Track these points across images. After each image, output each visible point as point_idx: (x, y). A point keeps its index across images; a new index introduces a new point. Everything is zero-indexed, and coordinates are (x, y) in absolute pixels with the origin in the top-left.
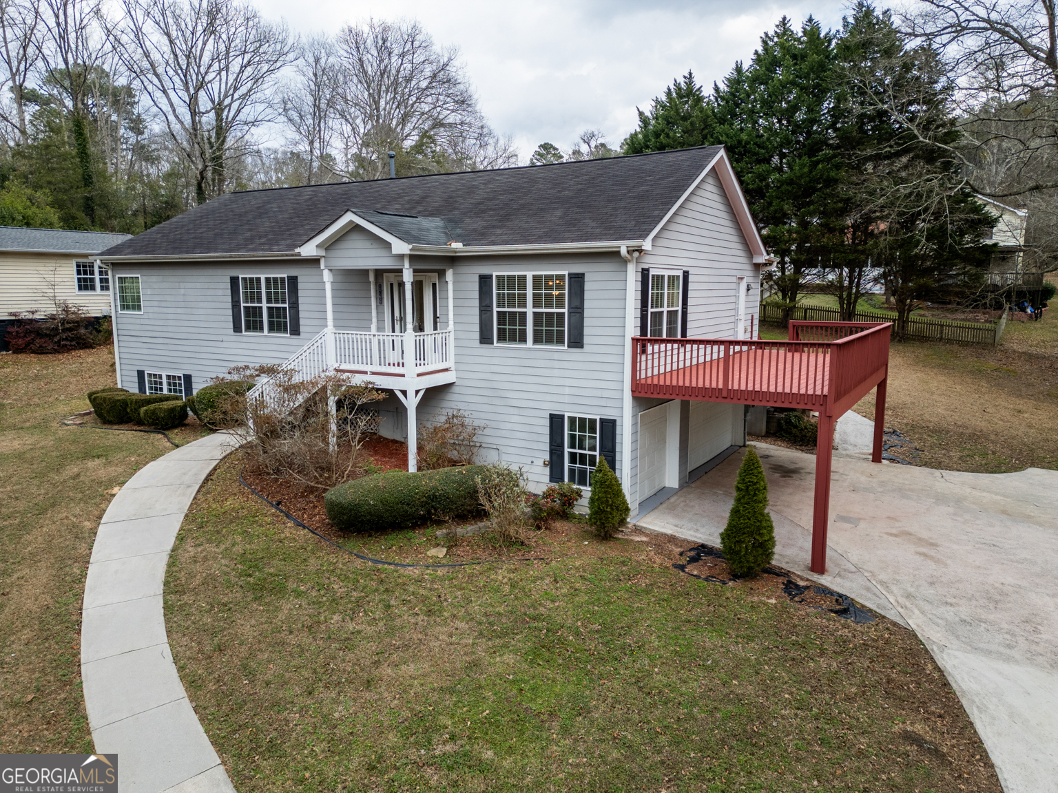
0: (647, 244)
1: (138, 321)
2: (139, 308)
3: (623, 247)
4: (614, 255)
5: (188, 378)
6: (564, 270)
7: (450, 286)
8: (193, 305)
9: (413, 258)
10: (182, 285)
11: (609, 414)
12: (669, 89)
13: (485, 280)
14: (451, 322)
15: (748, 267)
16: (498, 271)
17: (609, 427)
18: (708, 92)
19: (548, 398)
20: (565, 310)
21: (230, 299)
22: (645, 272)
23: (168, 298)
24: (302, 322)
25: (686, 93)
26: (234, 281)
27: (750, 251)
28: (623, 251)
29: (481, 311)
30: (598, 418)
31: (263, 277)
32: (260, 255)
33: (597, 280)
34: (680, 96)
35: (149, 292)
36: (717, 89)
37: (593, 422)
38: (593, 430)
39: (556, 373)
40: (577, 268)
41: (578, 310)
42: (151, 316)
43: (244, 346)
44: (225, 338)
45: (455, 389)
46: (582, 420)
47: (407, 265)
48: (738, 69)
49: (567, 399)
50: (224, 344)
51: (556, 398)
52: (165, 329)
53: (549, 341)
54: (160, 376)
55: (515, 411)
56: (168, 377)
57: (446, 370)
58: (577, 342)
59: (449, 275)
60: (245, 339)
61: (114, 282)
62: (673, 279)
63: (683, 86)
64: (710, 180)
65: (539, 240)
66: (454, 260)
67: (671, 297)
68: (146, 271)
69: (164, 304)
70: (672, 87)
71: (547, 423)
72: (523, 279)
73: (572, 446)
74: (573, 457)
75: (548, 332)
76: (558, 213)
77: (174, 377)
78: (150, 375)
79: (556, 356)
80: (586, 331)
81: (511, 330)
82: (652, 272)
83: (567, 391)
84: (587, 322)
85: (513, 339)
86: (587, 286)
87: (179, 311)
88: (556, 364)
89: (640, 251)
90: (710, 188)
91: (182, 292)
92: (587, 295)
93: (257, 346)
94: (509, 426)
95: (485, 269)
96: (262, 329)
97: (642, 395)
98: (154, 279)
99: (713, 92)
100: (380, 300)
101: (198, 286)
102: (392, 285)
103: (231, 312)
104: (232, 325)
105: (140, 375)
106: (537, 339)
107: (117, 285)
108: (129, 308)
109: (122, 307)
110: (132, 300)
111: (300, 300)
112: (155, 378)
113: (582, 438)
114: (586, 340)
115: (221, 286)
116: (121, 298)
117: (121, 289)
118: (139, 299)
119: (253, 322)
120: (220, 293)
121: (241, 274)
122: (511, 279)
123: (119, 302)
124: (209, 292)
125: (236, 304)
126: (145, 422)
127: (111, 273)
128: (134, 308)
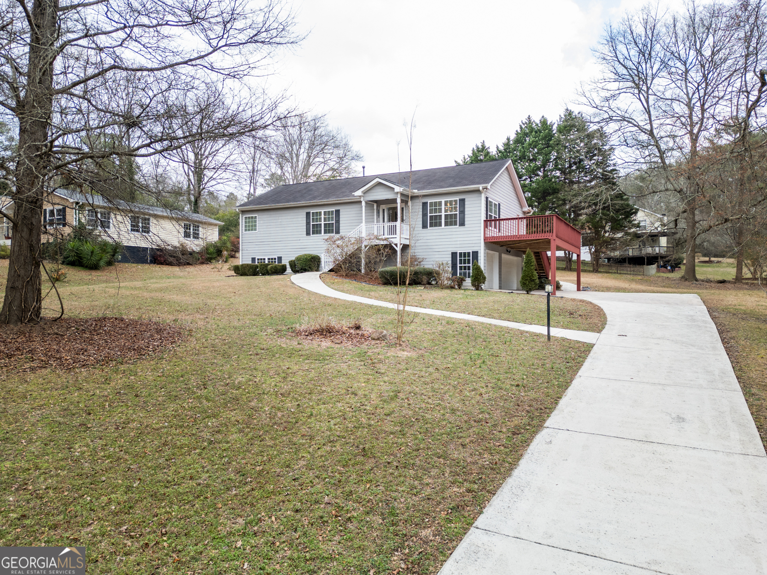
0: (489, 186)
1: (254, 236)
2: (255, 230)
3: (481, 187)
4: (478, 191)
5: (280, 259)
6: (457, 198)
8: (285, 226)
10: (280, 218)
11: (475, 249)
13: (425, 204)
15: (521, 212)
16: (429, 201)
17: (475, 254)
19: (451, 246)
20: (458, 213)
21: (305, 222)
22: (487, 198)
23: (272, 224)
24: (341, 228)
26: (308, 214)
27: (522, 207)
28: (481, 188)
29: (423, 216)
30: (471, 251)
31: (323, 211)
32: (325, 201)
33: (470, 201)
35: (262, 222)
37: (469, 253)
38: (469, 256)
39: (454, 236)
40: (462, 197)
41: (462, 212)
42: (262, 233)
43: (311, 241)
44: (301, 239)
46: (465, 253)
47: (399, 196)
49: (458, 246)
50: (301, 241)
51: (453, 246)
52: (268, 238)
53: (451, 225)
54: (264, 259)
55: (437, 253)
56: (269, 259)
58: (462, 224)
59: (410, 203)
60: (312, 238)
61: (242, 219)
62: (495, 204)
64: (506, 172)
65: (447, 187)
66: (412, 197)
67: (495, 211)
68: (261, 213)
69: (269, 227)
71: (450, 256)
72: (440, 203)
73: (461, 263)
74: (461, 268)
75: (451, 221)
76: (451, 180)
77: (272, 258)
78: (258, 259)
79: (454, 230)
80: (466, 219)
81: (435, 222)
82: (489, 199)
83: (458, 243)
84: (466, 216)
85: (436, 226)
86: (466, 203)
87: (278, 229)
88: (454, 233)
89: (486, 188)
90: (506, 175)
91: (280, 220)
92: (466, 206)
93: (317, 240)
94: (434, 260)
95: (425, 200)
96: (320, 233)
97: (488, 241)
98: (265, 216)
100: (378, 216)
101: (289, 217)
102: (384, 210)
103: (305, 227)
104: (305, 233)
105: (253, 259)
106: (446, 224)
107: (244, 220)
108: (249, 230)
109: (246, 230)
110: (251, 227)
111: (341, 219)
112: (261, 259)
113: (465, 260)
114: (466, 223)
115: (301, 216)
116: (246, 226)
117: (246, 222)
118: (255, 226)
119: (316, 230)
120: (300, 219)
121: (312, 211)
122: (436, 203)
123: (244, 228)
124: (294, 220)
125: (308, 223)
126: (270, 272)
127: (240, 215)
128: (252, 230)
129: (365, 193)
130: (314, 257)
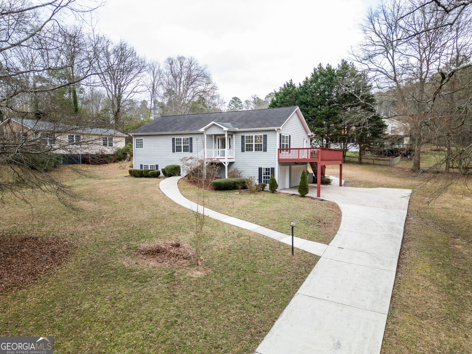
0: (281, 128)
1: (142, 151)
2: (142, 147)
3: (276, 128)
4: (274, 130)
5: (157, 166)
6: (262, 134)
7: (234, 139)
8: (160, 146)
9: (228, 131)
10: (157, 141)
11: (273, 166)
12: (285, 84)
13: (243, 137)
14: (234, 147)
15: (307, 136)
16: (246, 135)
17: (273, 169)
18: (297, 85)
19: (258, 164)
20: (262, 143)
21: (172, 144)
22: (280, 135)
23: (152, 144)
24: (193, 149)
25: (290, 85)
26: (173, 139)
27: (307, 133)
28: (276, 129)
29: (242, 144)
30: (270, 168)
31: (182, 138)
32: (183, 132)
33: (270, 136)
34: (288, 86)
35: (146, 143)
36: (300, 84)
37: (269, 169)
38: (269, 170)
39: (260, 158)
40: (265, 133)
41: (265, 143)
42: (146, 149)
43: (176, 156)
44: (169, 154)
45: (235, 163)
46: (266, 168)
47: (226, 133)
48: (307, 79)
49: (263, 164)
50: (169, 156)
51: (260, 164)
52: (150, 153)
53: (259, 150)
54: (148, 166)
55: (250, 168)
56: (151, 166)
57: (233, 158)
58: (265, 150)
59: (234, 136)
60: (176, 154)
61: (134, 140)
62: (287, 137)
63: (289, 83)
64: (296, 114)
65: (256, 127)
66: (235, 132)
67: (287, 141)
68: (145, 137)
69: (150, 146)
70: (286, 84)
71: (258, 170)
72: (252, 136)
73: (264, 175)
74: (264, 177)
75: (259, 148)
76: (260, 121)
77: (152, 166)
78: (144, 166)
79: (260, 154)
80: (267, 148)
81: (249, 148)
82: (282, 135)
83: (263, 162)
84: (267, 146)
85: (249, 150)
86: (268, 137)
87: (155, 147)
88: (260, 156)
89: (280, 129)
90: (295, 116)
91: (157, 142)
92: (267, 139)
93: (179, 156)
94: (248, 171)
95: (243, 134)
96: (181, 151)
97: (281, 162)
98: (148, 139)
99: (299, 85)
100: (215, 142)
101: (162, 141)
102: (219, 139)
103: (172, 147)
104: (172, 151)
105: (141, 166)
106: (256, 150)
107: (135, 141)
108: (139, 147)
109: (137, 147)
110: (140, 145)
111: (193, 143)
112: (146, 166)
113: (266, 173)
114: (267, 150)
115: (169, 140)
116: (137, 145)
117: (137, 142)
118: (142, 145)
119: (179, 149)
120: (169, 142)
121: (176, 137)
122: (249, 136)
123: (135, 146)
124: (165, 142)
125: (173, 145)
126: (150, 176)
127: (133, 138)
128: (141, 147)
129: (206, 130)
130: (177, 167)
